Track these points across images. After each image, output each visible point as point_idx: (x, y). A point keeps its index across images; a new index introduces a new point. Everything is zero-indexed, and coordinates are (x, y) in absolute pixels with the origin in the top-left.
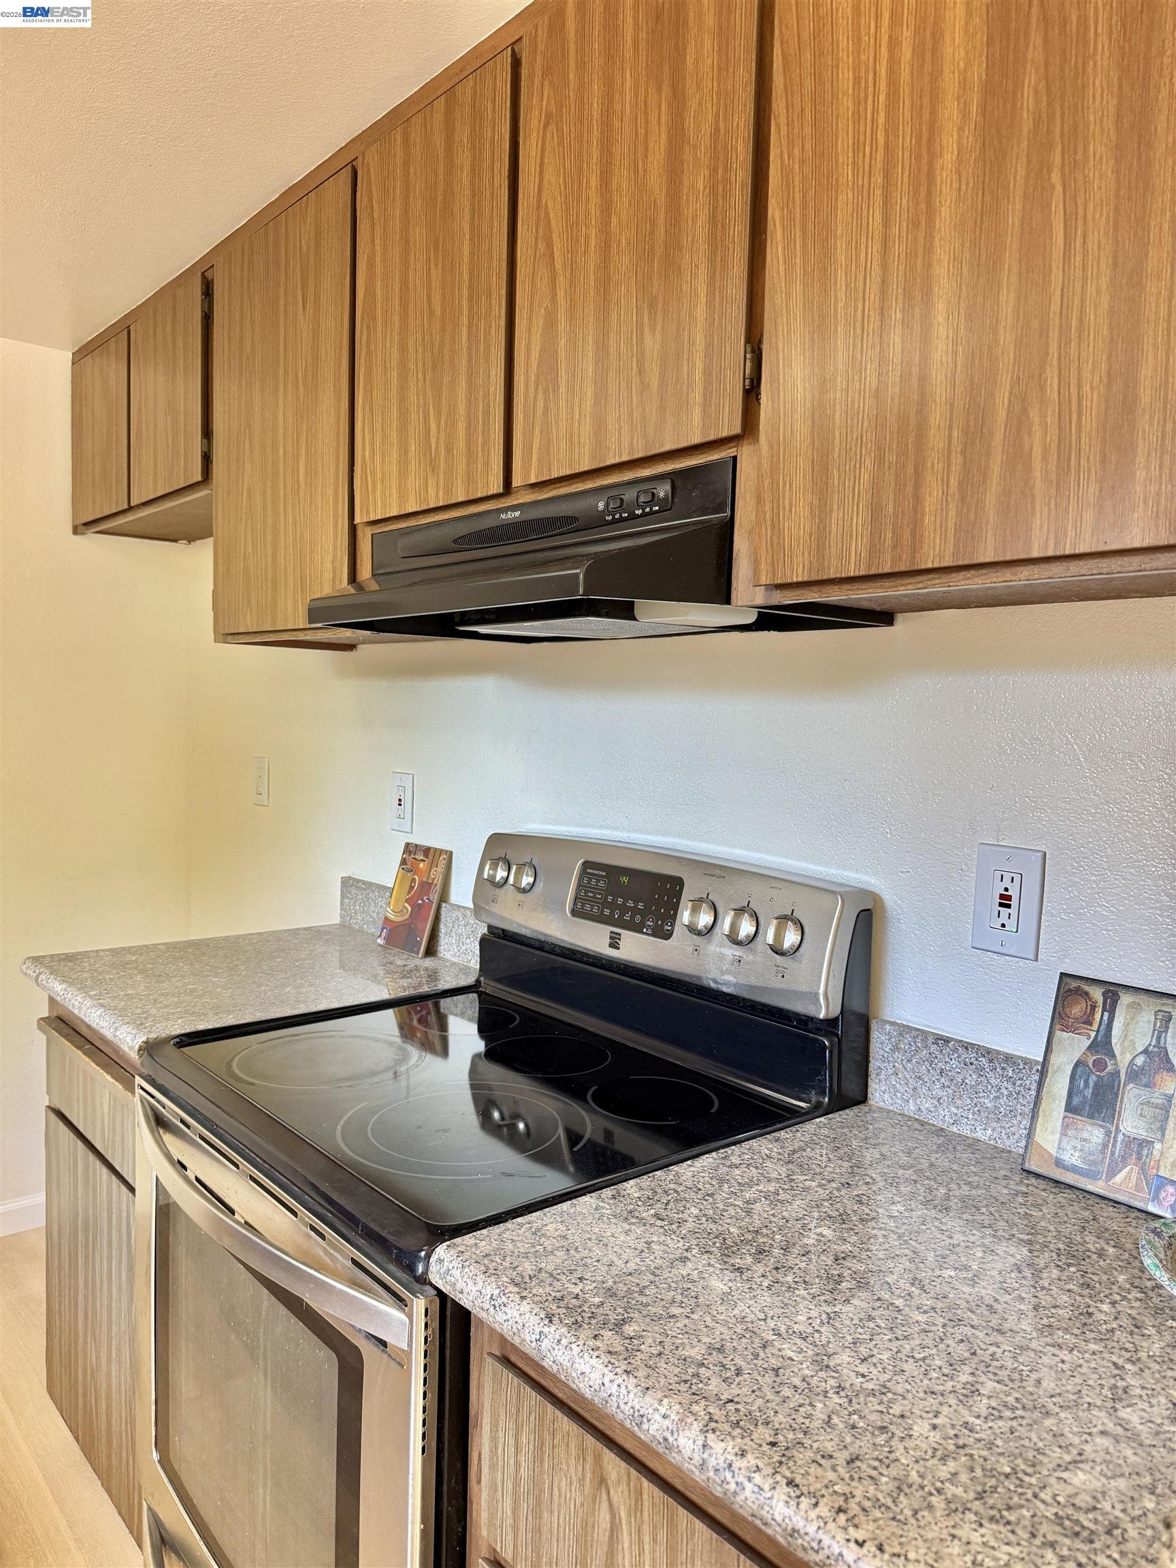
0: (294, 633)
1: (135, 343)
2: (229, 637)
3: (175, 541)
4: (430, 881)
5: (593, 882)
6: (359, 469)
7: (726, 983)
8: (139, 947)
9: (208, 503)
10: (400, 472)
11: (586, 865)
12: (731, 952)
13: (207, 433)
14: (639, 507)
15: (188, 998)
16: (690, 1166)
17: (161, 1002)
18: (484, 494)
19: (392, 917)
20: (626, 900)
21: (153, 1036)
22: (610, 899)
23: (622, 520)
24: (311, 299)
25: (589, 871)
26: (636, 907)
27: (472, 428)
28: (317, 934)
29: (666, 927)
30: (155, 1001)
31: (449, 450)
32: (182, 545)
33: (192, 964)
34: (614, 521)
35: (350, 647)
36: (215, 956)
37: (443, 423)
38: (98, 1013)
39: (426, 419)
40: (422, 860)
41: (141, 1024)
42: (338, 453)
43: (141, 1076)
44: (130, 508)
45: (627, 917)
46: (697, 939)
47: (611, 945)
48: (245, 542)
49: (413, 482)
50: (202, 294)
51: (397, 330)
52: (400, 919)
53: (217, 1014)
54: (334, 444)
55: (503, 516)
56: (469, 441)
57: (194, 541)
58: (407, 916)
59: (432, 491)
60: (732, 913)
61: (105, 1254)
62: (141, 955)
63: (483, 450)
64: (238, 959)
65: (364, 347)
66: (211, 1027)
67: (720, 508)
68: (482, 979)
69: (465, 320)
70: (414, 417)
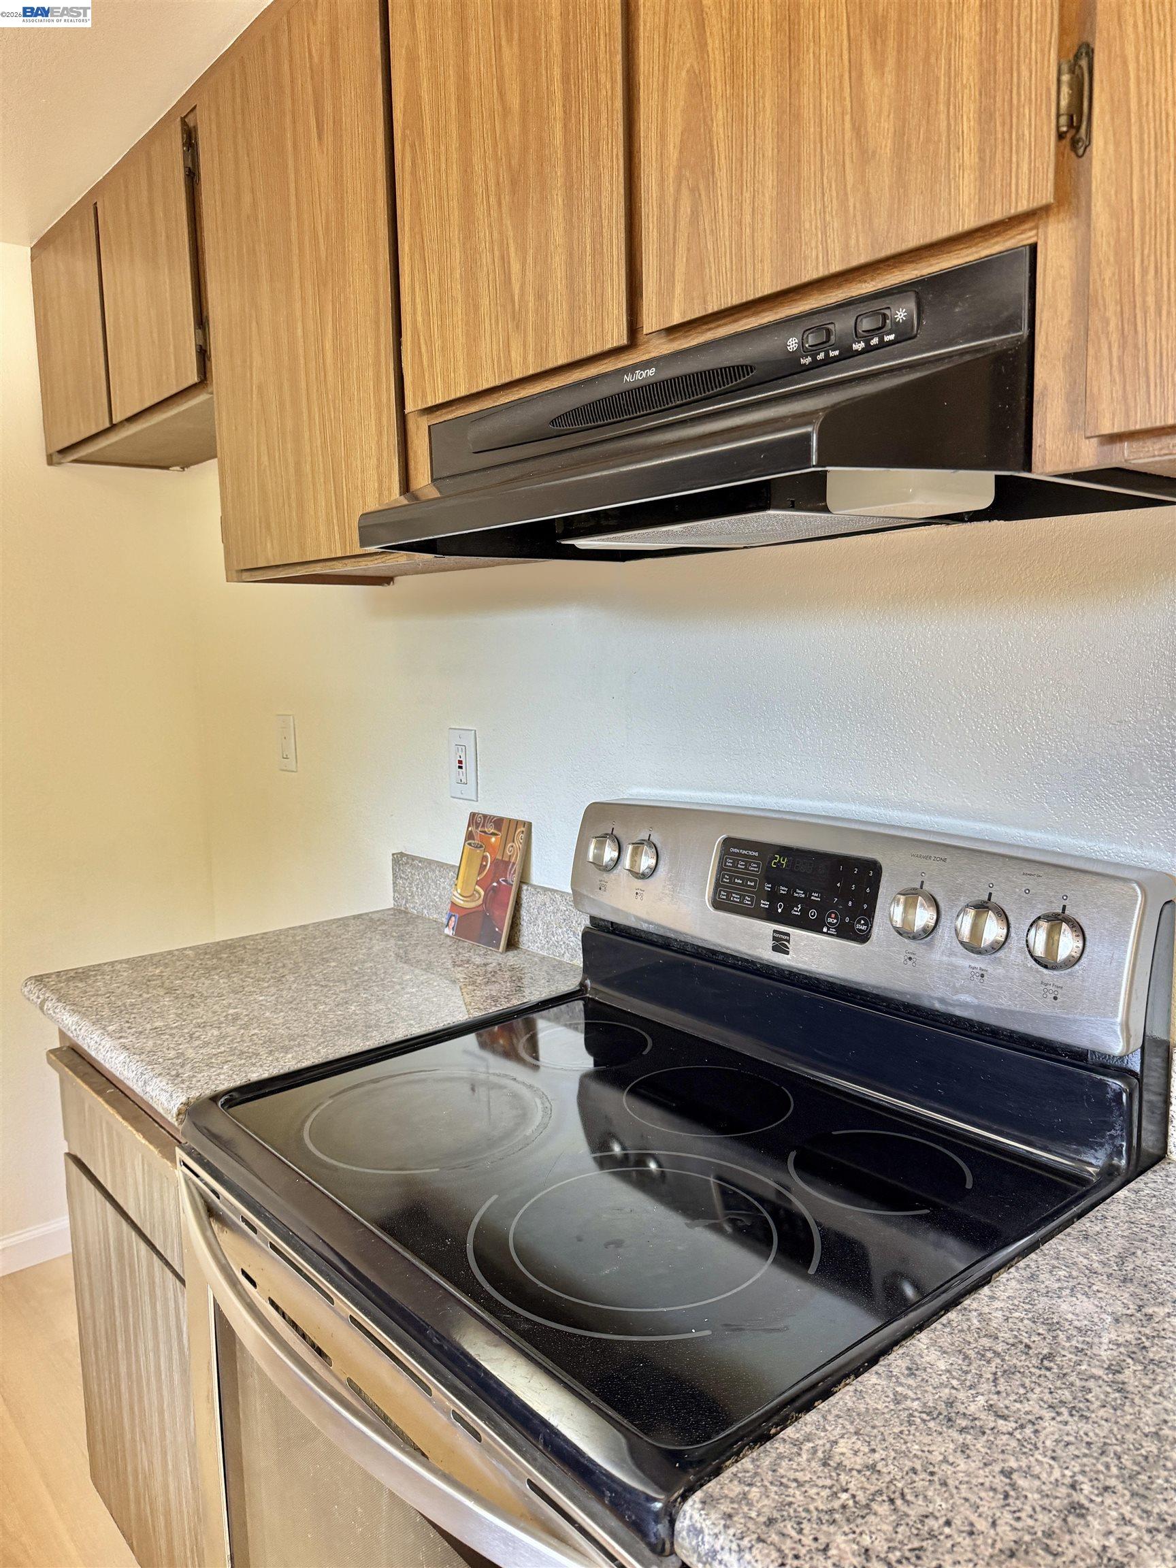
0: (329, 564)
1: (105, 222)
2: (246, 576)
3: (167, 468)
4: (507, 859)
5: (741, 865)
6: (409, 339)
7: (965, 1005)
8: (161, 954)
9: (208, 411)
10: (468, 335)
11: (729, 843)
12: (968, 962)
13: (201, 321)
14: (858, 337)
15: (231, 1030)
16: (992, 1298)
17: (199, 1038)
18: (598, 350)
19: (460, 902)
20: (792, 888)
21: (194, 1094)
22: (768, 887)
23: (828, 361)
24: (328, 126)
25: (733, 850)
26: (808, 898)
27: (576, 259)
28: (369, 922)
29: (858, 926)
30: (191, 1037)
31: (540, 296)
32: (174, 473)
33: (229, 976)
34: (816, 365)
35: (385, 580)
36: (256, 963)
37: (530, 260)
38: (123, 1056)
39: (505, 259)
40: (493, 834)
41: (178, 1075)
42: (377, 323)
43: (183, 1149)
44: (113, 427)
45: (796, 911)
46: (912, 945)
47: (775, 949)
48: (259, 452)
49: (487, 347)
50: (184, 145)
51: (455, 144)
52: (472, 905)
53: (270, 1053)
54: (372, 312)
55: (628, 378)
56: (570, 280)
57: (188, 466)
58: (480, 901)
59: (515, 355)
60: (972, 912)
61: (151, 1345)
62: (166, 965)
63: (594, 290)
64: (284, 966)
65: (407, 176)
66: (266, 1075)
67: (1010, 324)
68: (588, 982)
69: (558, 110)
70: (486, 259)
